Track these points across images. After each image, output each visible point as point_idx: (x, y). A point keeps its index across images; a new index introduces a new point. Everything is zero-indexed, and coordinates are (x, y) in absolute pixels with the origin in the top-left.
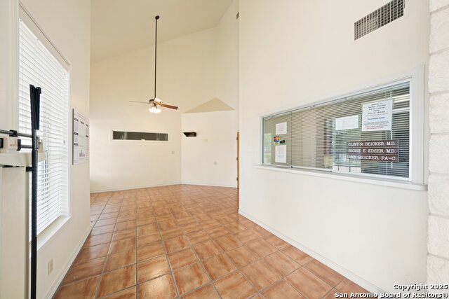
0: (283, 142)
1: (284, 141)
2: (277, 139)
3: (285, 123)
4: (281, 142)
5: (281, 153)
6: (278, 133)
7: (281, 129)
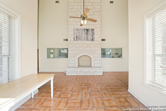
0: (52, 54)
5: (52, 56)
6: (51, 52)
7: (52, 51)
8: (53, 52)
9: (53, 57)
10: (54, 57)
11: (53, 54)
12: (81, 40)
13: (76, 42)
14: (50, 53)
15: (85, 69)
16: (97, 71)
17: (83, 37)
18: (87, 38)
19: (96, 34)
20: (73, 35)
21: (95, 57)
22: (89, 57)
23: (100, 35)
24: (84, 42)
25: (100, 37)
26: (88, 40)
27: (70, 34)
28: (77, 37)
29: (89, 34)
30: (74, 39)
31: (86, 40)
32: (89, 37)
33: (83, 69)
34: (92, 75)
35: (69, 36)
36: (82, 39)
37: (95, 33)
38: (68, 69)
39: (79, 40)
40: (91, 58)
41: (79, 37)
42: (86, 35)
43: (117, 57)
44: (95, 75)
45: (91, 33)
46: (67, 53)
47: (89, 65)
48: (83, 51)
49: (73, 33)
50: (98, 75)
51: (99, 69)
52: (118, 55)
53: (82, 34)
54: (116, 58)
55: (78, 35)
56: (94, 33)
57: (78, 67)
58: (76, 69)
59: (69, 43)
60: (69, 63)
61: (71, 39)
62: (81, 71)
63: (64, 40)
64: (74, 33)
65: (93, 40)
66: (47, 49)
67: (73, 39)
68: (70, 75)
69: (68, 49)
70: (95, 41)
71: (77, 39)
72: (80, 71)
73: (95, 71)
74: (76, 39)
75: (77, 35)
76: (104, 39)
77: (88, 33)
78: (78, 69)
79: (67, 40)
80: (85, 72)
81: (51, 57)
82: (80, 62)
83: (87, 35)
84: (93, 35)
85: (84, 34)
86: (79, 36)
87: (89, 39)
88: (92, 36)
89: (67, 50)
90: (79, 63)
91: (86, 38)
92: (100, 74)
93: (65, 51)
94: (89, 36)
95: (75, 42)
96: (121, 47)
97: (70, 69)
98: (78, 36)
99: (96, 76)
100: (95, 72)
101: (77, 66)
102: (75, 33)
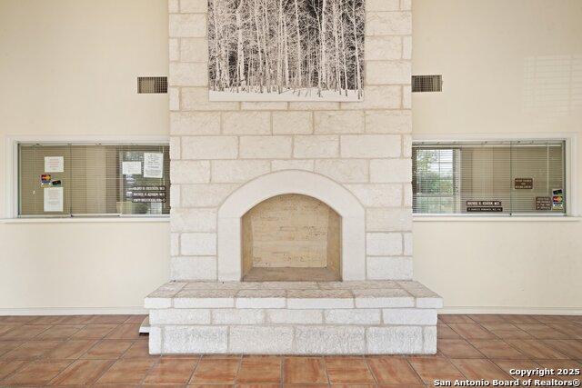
0: (57, 183)
1: (59, 182)
2: (48, 178)
3: (62, 158)
4: (54, 183)
5: (53, 198)
6: (48, 169)
7: (54, 165)
8: (60, 169)
9: (61, 209)
10: (70, 210)
11: (60, 190)
12: (262, 81)
13: (230, 95)
14: (44, 178)
15: (293, 303)
16: (390, 317)
17: (283, 57)
18: (311, 68)
19: (373, 37)
20: (204, 45)
21: (365, 209)
22: (321, 203)
23: (408, 42)
24: (288, 95)
25: (407, 55)
26: (315, 83)
27: (180, 39)
28: (233, 60)
29: (323, 37)
30: (212, 75)
31: (305, 84)
32: (324, 61)
33: (280, 302)
34: (354, 351)
35: (173, 55)
36: (273, 77)
37: (368, 31)
38: (166, 302)
39: (251, 78)
40: (335, 217)
41: (252, 56)
42: (305, 47)
43: (523, 209)
44: (374, 349)
45: (338, 27)
46: (160, 176)
47: (320, 262)
48: (277, 165)
49: (204, 32)
50: (398, 351)
51: (408, 301)
52: (530, 195)
53: (272, 34)
54: (516, 218)
55: (240, 40)
56: (362, 27)
57: (243, 280)
58: (228, 302)
59: (174, 105)
60: (174, 251)
61: (188, 72)
62: (266, 323)
63: (143, 85)
64: (211, 28)
65: (351, 78)
66: (21, 148)
67: (204, 78)
68: (176, 350)
69: (165, 150)
70: (367, 91)
71: (232, 72)
72: (260, 317)
73: (376, 318)
74: (226, 71)
75: (234, 46)
76: (430, 78)
77: (314, 30)
78: (241, 302)
79: (161, 85)
80: (295, 326)
81: (47, 208)
82: (256, 243)
83: (310, 43)
84: (356, 43)
85: (283, 36)
86: (246, 52)
87: (323, 74)
88: (347, 52)
89: (160, 156)
90: (246, 254)
91: (299, 63)
92: (415, 348)
93: (152, 166)
94: (324, 47)
95: (216, 95)
96: (559, 136)
97: (179, 302)
98: (240, 53)
99: (384, 358)
100: (372, 329)
101: (238, 278)
102: (218, 29)
